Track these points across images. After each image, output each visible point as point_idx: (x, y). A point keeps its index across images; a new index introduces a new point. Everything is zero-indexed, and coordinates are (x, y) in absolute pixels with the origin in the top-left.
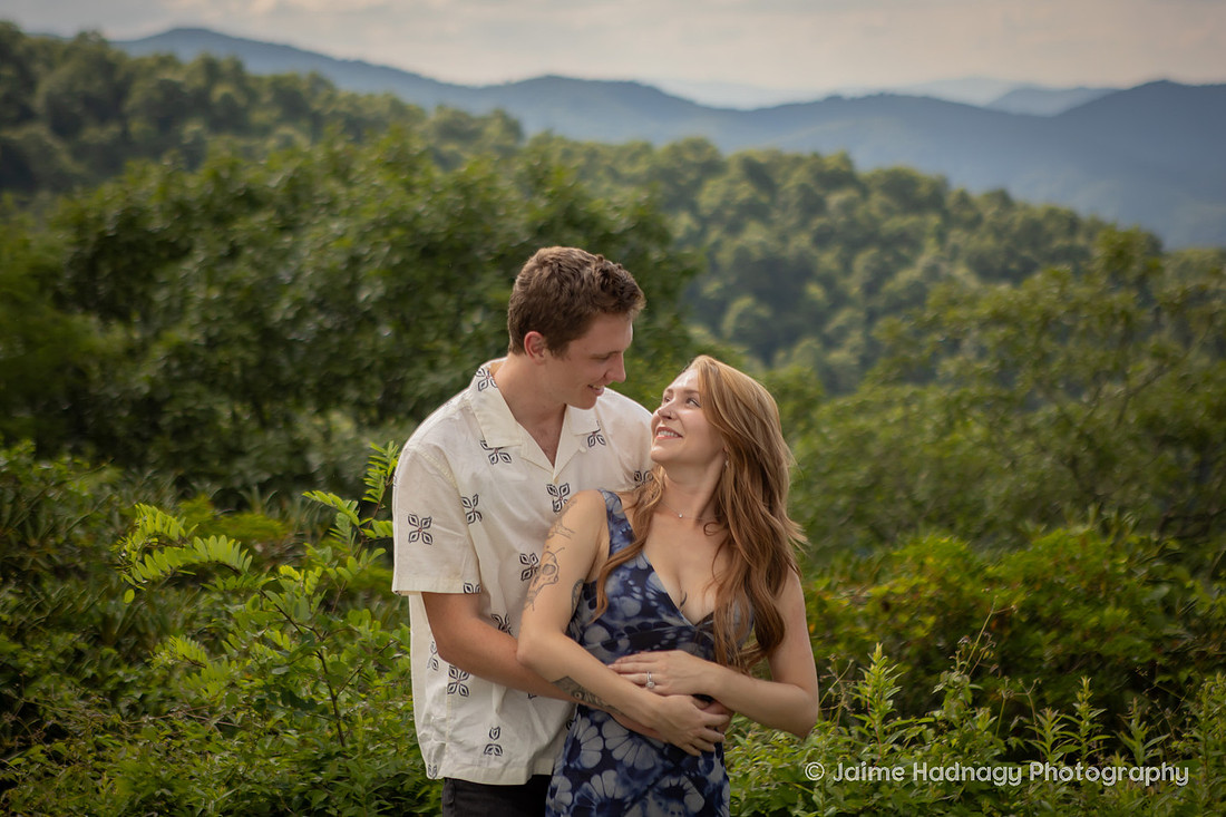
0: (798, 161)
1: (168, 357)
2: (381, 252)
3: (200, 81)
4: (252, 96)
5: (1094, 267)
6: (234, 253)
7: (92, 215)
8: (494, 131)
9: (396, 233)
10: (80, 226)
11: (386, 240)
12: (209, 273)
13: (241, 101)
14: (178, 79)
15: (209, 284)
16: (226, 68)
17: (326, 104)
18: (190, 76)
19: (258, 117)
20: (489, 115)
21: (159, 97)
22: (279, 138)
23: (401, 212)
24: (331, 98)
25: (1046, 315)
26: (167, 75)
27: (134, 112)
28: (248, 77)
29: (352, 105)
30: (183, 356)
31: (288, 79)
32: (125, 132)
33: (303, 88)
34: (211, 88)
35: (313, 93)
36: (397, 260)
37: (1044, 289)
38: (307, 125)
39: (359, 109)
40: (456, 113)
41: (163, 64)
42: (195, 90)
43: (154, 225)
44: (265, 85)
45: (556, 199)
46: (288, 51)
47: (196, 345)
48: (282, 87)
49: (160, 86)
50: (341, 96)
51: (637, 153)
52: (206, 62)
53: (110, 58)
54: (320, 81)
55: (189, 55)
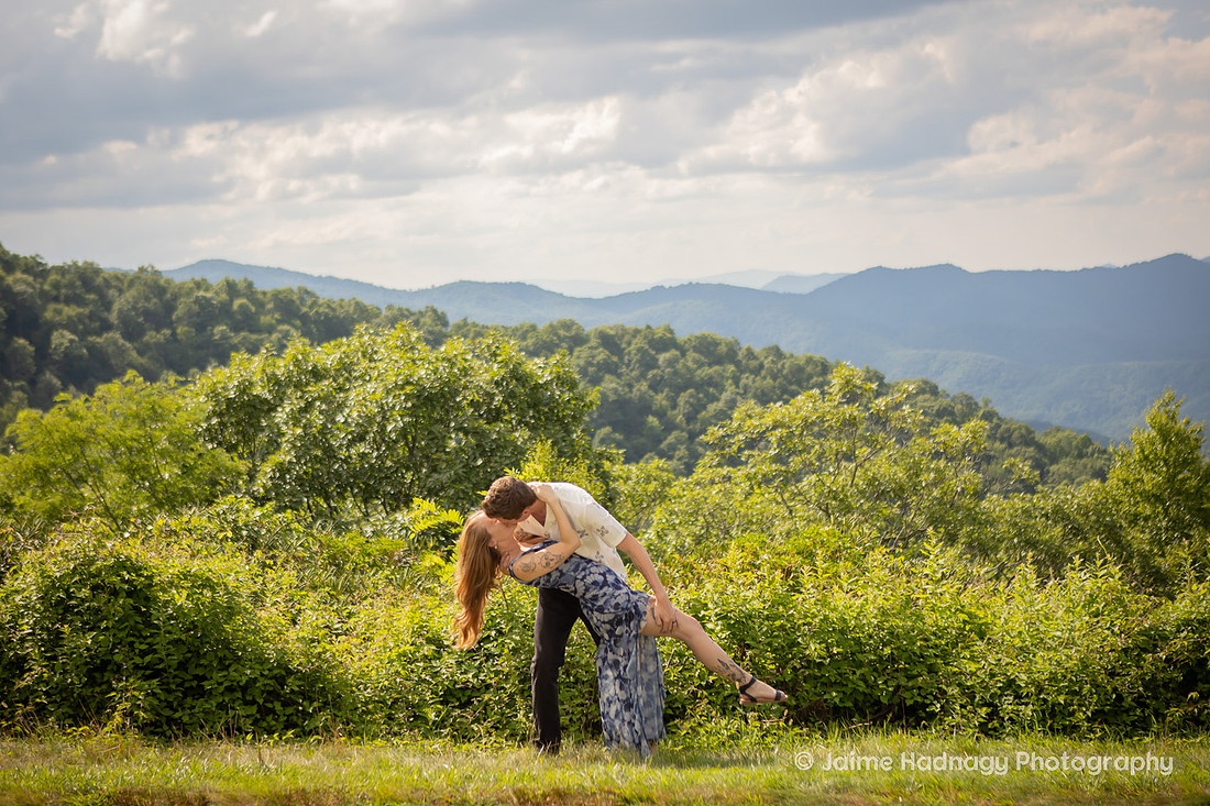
0: (637, 332)
1: (273, 470)
2: (398, 402)
3: (224, 297)
4: (261, 305)
5: (831, 390)
6: (308, 407)
7: (219, 386)
8: (428, 319)
9: (408, 389)
10: (213, 395)
11: (402, 392)
12: (295, 419)
13: (253, 309)
14: (209, 295)
15: (294, 425)
16: (241, 286)
17: (311, 307)
18: (217, 293)
19: (265, 319)
20: (423, 310)
21: (196, 308)
22: (280, 332)
23: (411, 376)
24: (314, 303)
25: (805, 420)
26: (201, 293)
27: (179, 320)
28: (256, 292)
29: (329, 306)
30: (283, 469)
31: (284, 291)
32: (174, 334)
33: (295, 297)
34: (231, 301)
35: (302, 300)
36: (409, 404)
37: (804, 405)
38: (298, 323)
39: (334, 310)
40: (400, 309)
41: (198, 285)
42: (221, 303)
43: (257, 390)
44: (269, 295)
45: (505, 364)
46: (280, 271)
47: (290, 462)
48: (280, 296)
49: (197, 301)
50: (321, 301)
51: (527, 331)
52: (228, 282)
53: (162, 282)
54: (307, 292)
55: (216, 279)
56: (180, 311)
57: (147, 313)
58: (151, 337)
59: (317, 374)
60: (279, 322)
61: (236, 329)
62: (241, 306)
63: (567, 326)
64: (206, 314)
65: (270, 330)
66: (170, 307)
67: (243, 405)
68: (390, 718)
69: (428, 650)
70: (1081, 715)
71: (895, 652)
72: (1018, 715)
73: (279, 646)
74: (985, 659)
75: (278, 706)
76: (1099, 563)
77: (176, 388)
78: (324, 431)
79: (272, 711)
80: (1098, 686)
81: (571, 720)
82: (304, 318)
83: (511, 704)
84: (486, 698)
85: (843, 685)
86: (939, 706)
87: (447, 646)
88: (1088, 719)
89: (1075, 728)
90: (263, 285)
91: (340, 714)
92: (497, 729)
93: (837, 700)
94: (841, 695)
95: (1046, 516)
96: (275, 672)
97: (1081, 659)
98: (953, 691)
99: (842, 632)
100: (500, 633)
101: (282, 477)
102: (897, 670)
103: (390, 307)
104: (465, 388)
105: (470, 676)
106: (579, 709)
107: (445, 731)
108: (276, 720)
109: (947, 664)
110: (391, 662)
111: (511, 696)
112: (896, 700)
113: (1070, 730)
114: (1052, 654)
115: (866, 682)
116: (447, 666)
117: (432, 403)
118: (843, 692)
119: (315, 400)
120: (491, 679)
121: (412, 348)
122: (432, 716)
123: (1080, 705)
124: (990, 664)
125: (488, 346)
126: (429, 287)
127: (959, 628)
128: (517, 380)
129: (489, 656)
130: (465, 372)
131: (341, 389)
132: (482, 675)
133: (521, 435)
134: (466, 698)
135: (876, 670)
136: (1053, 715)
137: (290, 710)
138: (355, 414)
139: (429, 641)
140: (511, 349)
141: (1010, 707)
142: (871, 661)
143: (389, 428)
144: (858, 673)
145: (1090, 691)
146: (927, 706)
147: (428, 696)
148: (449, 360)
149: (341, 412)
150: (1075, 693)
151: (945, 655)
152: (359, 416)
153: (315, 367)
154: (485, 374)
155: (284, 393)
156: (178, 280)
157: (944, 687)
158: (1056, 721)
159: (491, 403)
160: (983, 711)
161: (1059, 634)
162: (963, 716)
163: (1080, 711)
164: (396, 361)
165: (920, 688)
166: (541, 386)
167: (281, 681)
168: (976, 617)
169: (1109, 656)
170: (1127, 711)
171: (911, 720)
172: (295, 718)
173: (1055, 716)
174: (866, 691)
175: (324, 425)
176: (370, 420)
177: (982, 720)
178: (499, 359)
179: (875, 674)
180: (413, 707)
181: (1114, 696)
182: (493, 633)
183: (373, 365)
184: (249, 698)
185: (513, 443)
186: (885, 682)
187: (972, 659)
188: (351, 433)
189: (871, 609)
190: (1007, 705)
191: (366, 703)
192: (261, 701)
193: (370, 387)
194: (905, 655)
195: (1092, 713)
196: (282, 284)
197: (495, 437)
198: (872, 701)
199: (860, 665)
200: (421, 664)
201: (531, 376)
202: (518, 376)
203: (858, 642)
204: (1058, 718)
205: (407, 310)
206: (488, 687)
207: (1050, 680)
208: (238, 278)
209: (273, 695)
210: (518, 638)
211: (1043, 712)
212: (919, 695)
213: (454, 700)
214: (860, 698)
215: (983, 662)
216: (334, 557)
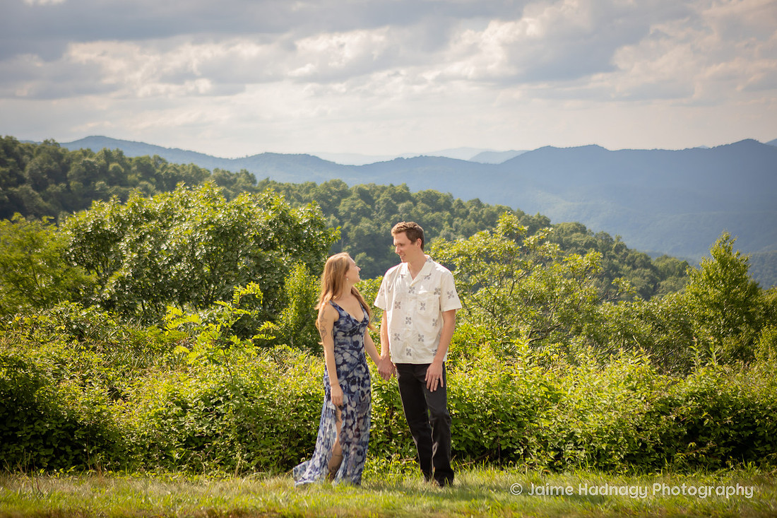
0: (384, 189)
1: (117, 282)
2: (203, 236)
3: (103, 161)
4: (128, 167)
5: (497, 231)
6: (142, 239)
7: (81, 224)
8: (242, 179)
9: (210, 227)
11: (206, 229)
12: (132, 246)
13: (123, 170)
14: (92, 160)
15: (132, 251)
16: (115, 154)
17: (162, 170)
18: (98, 159)
19: (131, 177)
20: (239, 172)
21: (84, 169)
22: (141, 186)
23: (212, 218)
24: (165, 167)
25: (479, 250)
26: (87, 159)
27: (72, 177)
28: (125, 158)
29: (175, 169)
30: (123, 281)
31: (144, 158)
32: (68, 186)
33: (151, 162)
34: (108, 165)
35: (156, 165)
36: (211, 238)
37: (479, 241)
38: (154, 180)
39: (178, 171)
40: (223, 172)
41: (85, 153)
42: (100, 165)
43: (108, 227)
44: (133, 161)
45: (276, 210)
46: (142, 145)
47: (128, 277)
48: (142, 162)
49: (85, 164)
50: (169, 165)
51: (309, 187)
52: (105, 151)
53: (60, 151)
54: (160, 159)
55: (98, 149)
56: (72, 171)
57: (49, 172)
58: (53, 188)
59: (149, 216)
60: (141, 179)
61: (111, 183)
62: (114, 168)
63: (337, 184)
64: (91, 173)
65: (135, 184)
66: (66, 168)
67: (98, 237)
68: (149, 457)
69: (176, 410)
70: (616, 458)
71: (495, 413)
72: (575, 457)
73: (70, 408)
74: (555, 418)
75: (68, 449)
76: (635, 354)
77: (47, 225)
78: (152, 255)
79: (65, 452)
80: (629, 438)
81: (271, 459)
82: (158, 177)
83: (231, 448)
84: (214, 444)
85: (459, 436)
86: (522, 450)
87: (191, 408)
88: (622, 461)
89: (613, 466)
90: (130, 154)
91: (112, 454)
92: (221, 464)
93: (454, 446)
94: (458, 442)
95: (641, 317)
96: (67, 425)
97: (619, 420)
98: (533, 440)
99: (460, 399)
100: (227, 399)
101: (123, 286)
102: (496, 425)
103: (216, 170)
104: (250, 227)
105: (204, 428)
106: (278, 451)
107: (185, 466)
108: (67, 459)
109: (531, 422)
110: (151, 418)
111: (232, 442)
112: (495, 446)
113: (608, 468)
114: (599, 416)
115: (475, 433)
116: (189, 421)
117: (227, 236)
118: (459, 441)
119: (146, 234)
120: (219, 430)
121: (215, 199)
122: (176, 456)
123: (617, 451)
124: (558, 422)
125: (266, 198)
126: (245, 157)
127: (542, 397)
128: (284, 222)
129: (218, 415)
130: (249, 216)
131: (164, 227)
132: (213, 427)
133: (285, 259)
134: (202, 443)
135: (482, 425)
136: (598, 456)
137: (77, 452)
138: (174, 244)
139: (178, 404)
140: (279, 200)
141: (570, 452)
142: (479, 419)
143: (197, 254)
144: (469, 427)
145: (623, 441)
146: (515, 450)
147: (174, 442)
148: (238, 208)
149: (165, 243)
150: (615, 442)
151: (530, 415)
152: (177, 245)
153: (147, 211)
154: (263, 218)
155: (126, 229)
156: (71, 149)
157: (527, 437)
158: (600, 462)
159: (267, 237)
160: (552, 454)
161: (605, 402)
162: (539, 457)
163: (615, 454)
164: (203, 208)
165: (511, 438)
166: (301, 226)
167: (71, 431)
168: (554, 389)
169: (638, 417)
170: (649, 455)
171: (504, 460)
172: (81, 457)
173: (600, 458)
174: (475, 440)
175: (153, 251)
176: (184, 247)
177: (550, 460)
178: (273, 207)
179: (482, 428)
180: (163, 450)
181: (640, 445)
182: (221, 399)
183: (187, 210)
184: (48, 443)
185: (280, 265)
186: (488, 434)
187: (548, 418)
188: (171, 257)
189: (480, 383)
190: (569, 450)
191: (132, 447)
192: (56, 446)
193: (185, 225)
194: (502, 415)
195: (625, 456)
196: (141, 154)
197: (269, 260)
198: (479, 447)
199: (471, 422)
200: (171, 420)
201: (294, 219)
202: (284, 218)
203: (470, 405)
204: (601, 460)
205: (229, 172)
206: (217, 435)
207: (597, 433)
208: (112, 148)
209: (65, 442)
210: (238, 402)
211: (592, 454)
212: (511, 442)
213: (193, 444)
214: (471, 445)
215: (554, 421)
216: (138, 343)
